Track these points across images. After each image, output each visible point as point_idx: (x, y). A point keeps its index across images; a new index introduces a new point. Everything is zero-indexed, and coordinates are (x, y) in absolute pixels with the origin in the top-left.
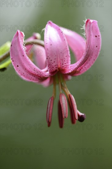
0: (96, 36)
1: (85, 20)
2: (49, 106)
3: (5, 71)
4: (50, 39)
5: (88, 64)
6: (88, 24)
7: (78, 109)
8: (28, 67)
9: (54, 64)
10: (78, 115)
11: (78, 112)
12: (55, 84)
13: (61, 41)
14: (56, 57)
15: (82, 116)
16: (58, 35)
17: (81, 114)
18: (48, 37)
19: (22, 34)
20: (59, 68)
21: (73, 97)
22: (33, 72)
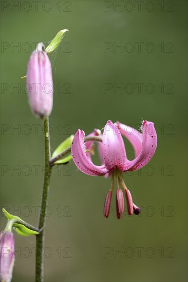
0: (152, 137)
1: (142, 121)
2: (106, 201)
3: (68, 164)
4: (108, 140)
5: (144, 162)
6: (145, 125)
7: (134, 202)
8: (87, 165)
9: (111, 163)
10: (134, 208)
11: (133, 205)
12: (113, 176)
13: (118, 142)
14: (113, 158)
15: (137, 209)
16: (116, 137)
17: (136, 207)
18: (106, 138)
19: (82, 133)
20: (116, 166)
21: (129, 192)
22: (92, 169)
